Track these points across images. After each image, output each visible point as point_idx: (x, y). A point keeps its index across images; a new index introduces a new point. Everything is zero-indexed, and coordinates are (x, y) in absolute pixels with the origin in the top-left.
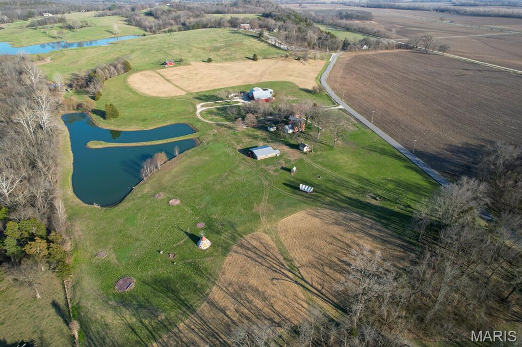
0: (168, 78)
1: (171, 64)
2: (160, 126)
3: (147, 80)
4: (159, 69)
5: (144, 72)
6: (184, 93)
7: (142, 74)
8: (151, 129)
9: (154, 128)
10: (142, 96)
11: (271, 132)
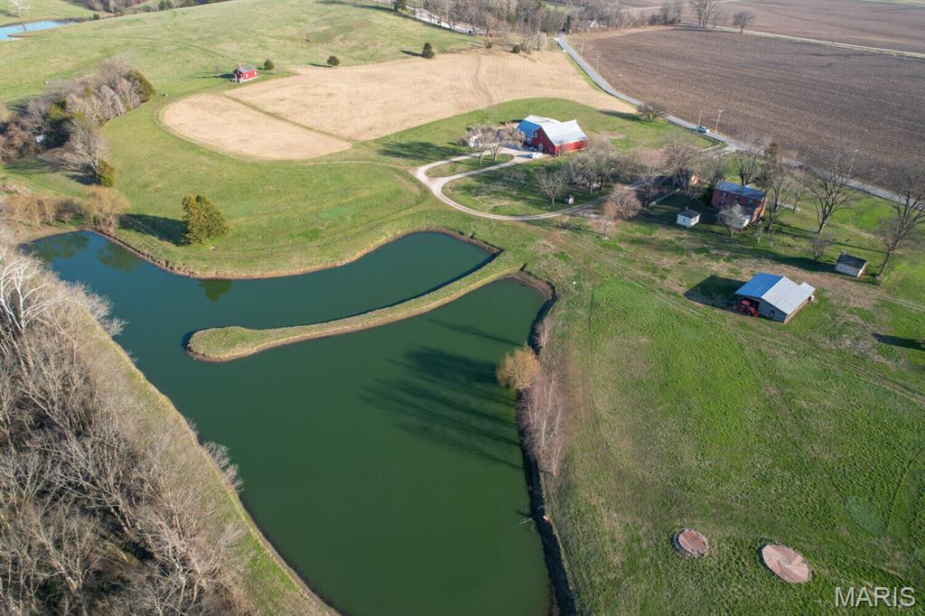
0: (269, 109)
1: (251, 74)
2: (372, 246)
3: (220, 120)
4: (228, 89)
5: (193, 99)
6: (347, 146)
7: (193, 105)
8: (354, 258)
9: (359, 255)
10: (243, 164)
11: (692, 229)
